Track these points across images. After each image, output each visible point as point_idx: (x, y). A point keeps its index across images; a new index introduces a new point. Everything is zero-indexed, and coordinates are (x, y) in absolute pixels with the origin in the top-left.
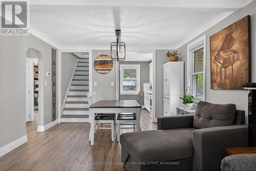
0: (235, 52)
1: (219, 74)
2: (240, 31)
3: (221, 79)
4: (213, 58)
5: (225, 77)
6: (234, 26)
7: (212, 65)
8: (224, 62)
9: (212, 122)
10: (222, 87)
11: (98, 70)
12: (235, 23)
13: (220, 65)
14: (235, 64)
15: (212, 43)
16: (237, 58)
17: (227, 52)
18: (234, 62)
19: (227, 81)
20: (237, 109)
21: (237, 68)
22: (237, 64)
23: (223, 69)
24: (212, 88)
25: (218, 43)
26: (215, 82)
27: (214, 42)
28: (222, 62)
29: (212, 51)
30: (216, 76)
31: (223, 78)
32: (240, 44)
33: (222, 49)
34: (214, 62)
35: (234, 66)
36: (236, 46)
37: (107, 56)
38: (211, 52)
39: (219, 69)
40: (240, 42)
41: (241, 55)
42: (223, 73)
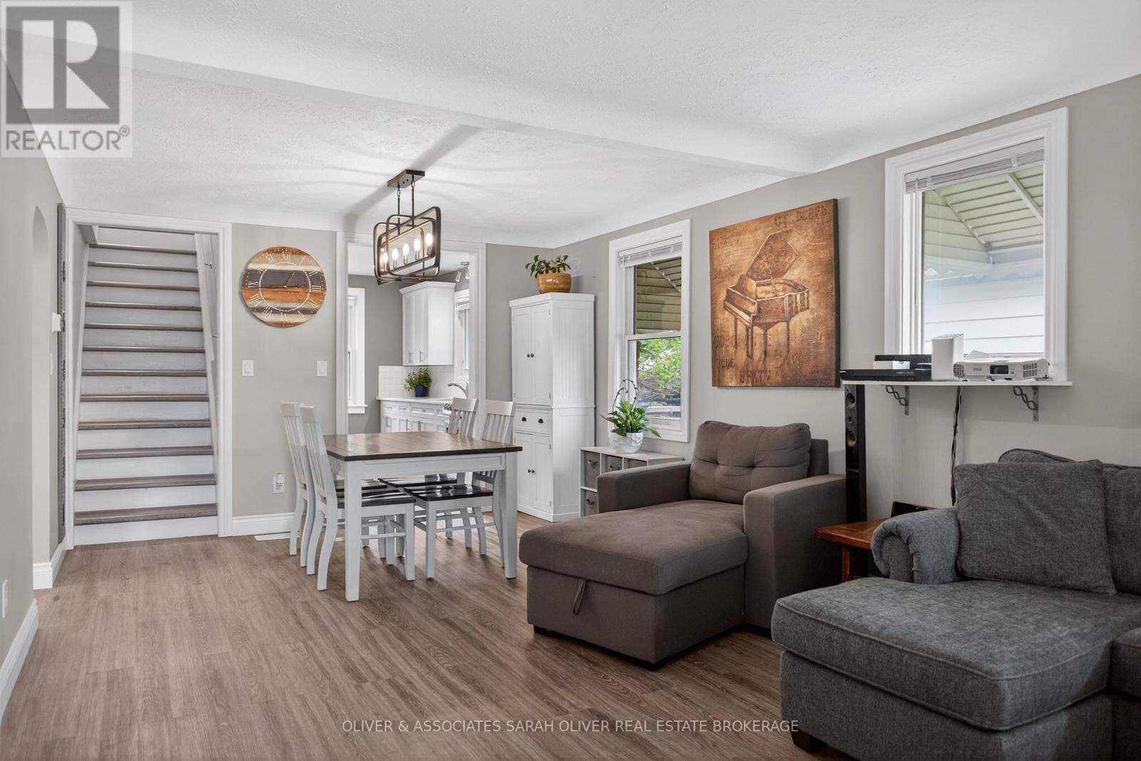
0: (795, 287)
1: (742, 345)
2: (811, 233)
3: (750, 356)
4: (723, 296)
5: (766, 353)
6: (793, 218)
7: (719, 315)
8: (759, 310)
9: (758, 473)
10: (753, 378)
11: (261, 310)
12: (798, 211)
13: (746, 317)
14: (795, 319)
15: (717, 253)
16: (802, 304)
17: (769, 284)
18: (794, 312)
19: (772, 365)
20: (813, 437)
21: (803, 331)
22: (801, 320)
23: (757, 330)
24: (718, 381)
25: (740, 255)
26: (730, 364)
27: (726, 250)
28: (752, 309)
29: (716, 276)
30: (732, 349)
31: (758, 353)
32: (809, 268)
33: (754, 272)
34: (725, 308)
35: (792, 322)
36: (798, 272)
37: (300, 253)
38: (713, 279)
39: (741, 330)
40: (809, 261)
41: (812, 297)
42: (758, 340)
